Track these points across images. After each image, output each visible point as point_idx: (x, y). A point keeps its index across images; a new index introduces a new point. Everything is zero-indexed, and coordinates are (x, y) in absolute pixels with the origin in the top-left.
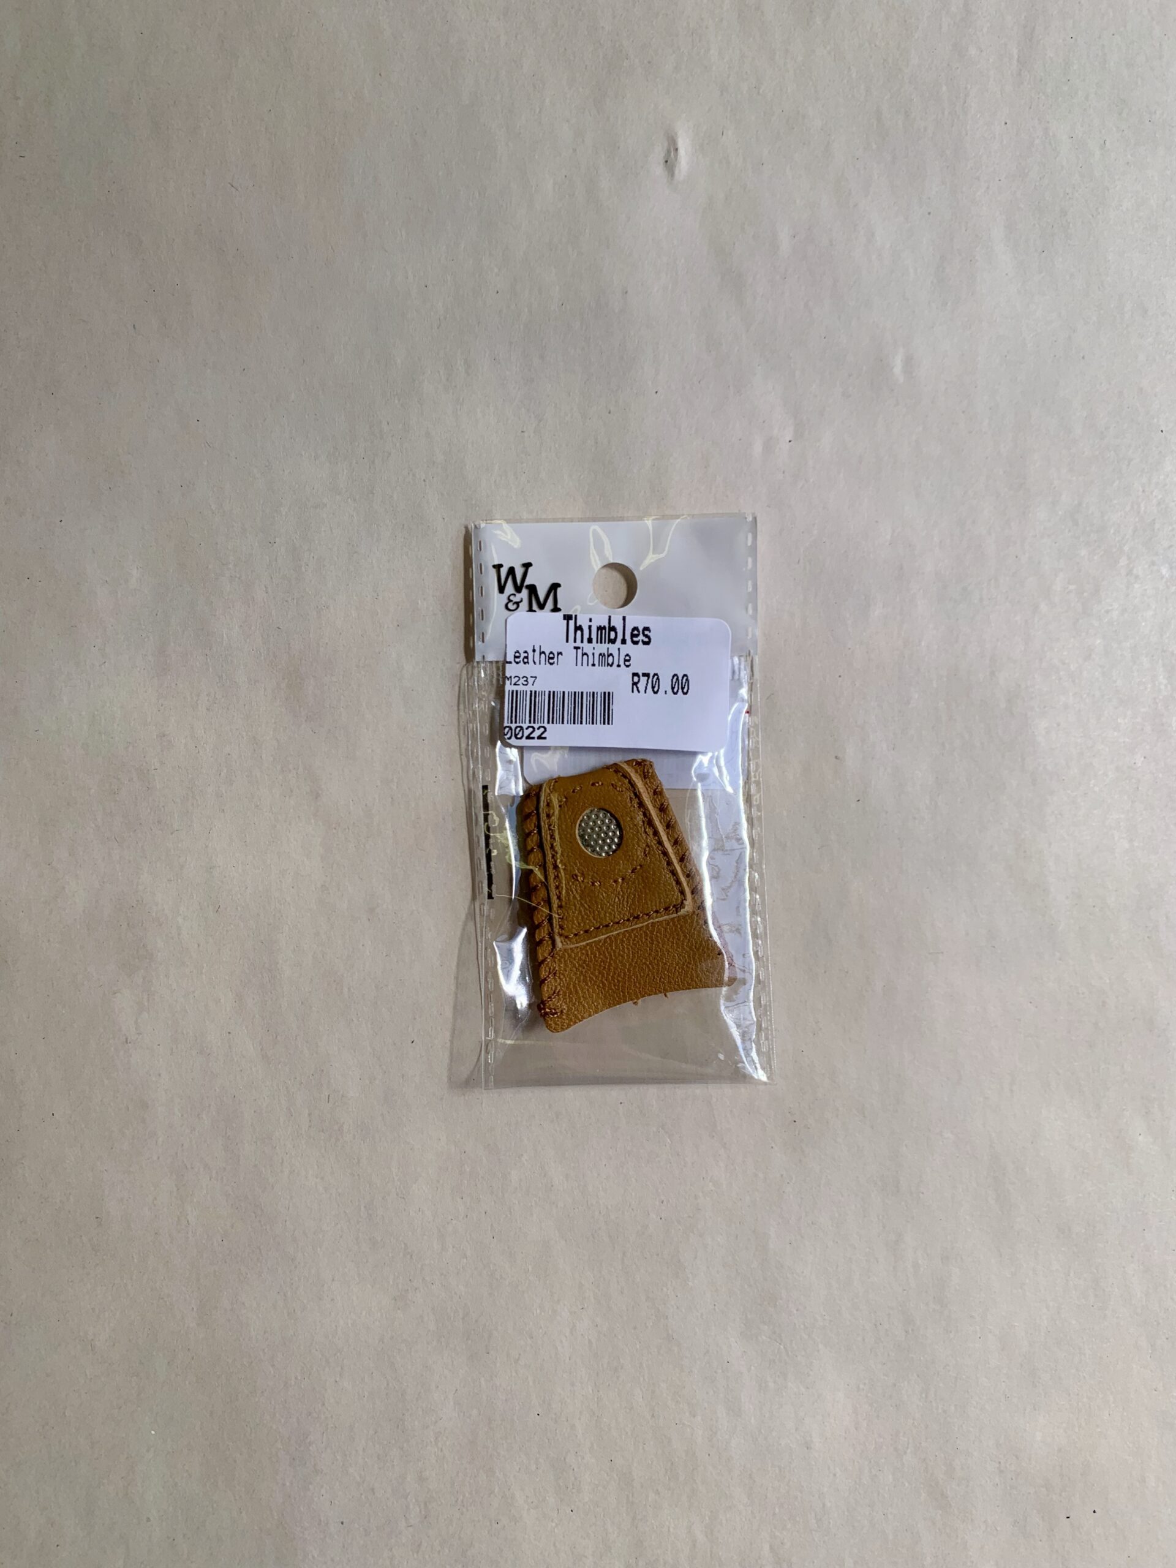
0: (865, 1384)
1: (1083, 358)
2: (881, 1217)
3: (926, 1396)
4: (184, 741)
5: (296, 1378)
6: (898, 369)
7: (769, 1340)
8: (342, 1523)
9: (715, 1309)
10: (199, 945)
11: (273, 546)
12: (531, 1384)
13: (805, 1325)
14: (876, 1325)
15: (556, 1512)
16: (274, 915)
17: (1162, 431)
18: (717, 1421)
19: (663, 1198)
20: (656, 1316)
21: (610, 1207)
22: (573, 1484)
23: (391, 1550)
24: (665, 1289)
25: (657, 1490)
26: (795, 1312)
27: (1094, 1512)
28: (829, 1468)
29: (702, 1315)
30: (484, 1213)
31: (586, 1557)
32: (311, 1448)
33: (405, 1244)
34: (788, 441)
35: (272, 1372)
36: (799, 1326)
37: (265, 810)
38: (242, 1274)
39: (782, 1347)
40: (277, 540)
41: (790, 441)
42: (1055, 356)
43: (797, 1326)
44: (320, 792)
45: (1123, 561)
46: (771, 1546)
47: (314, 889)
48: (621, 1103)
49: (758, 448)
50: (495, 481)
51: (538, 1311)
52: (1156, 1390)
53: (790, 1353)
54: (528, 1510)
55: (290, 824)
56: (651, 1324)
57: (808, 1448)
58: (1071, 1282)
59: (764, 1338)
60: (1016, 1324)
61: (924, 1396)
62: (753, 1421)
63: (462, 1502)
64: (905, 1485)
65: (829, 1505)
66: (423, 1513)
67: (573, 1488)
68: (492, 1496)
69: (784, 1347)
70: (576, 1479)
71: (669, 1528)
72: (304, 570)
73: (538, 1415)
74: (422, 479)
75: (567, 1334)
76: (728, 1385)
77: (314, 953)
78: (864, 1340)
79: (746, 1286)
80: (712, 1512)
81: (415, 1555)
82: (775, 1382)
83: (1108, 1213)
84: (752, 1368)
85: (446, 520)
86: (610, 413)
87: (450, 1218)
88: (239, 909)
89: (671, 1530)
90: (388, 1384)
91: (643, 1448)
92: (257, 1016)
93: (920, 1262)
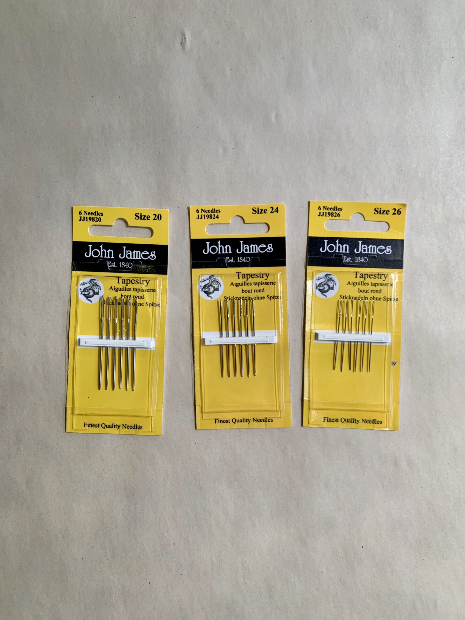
0: (275, 503)
1: (345, 111)
2: (278, 440)
3: (298, 506)
4: (9, 272)
5: (63, 506)
6: (273, 119)
7: (238, 487)
8: (83, 559)
9: (217, 477)
10: (19, 349)
11: (39, 198)
12: (149, 507)
13: (251, 482)
14: (278, 481)
15: (161, 553)
16: (46, 336)
17: (376, 138)
18: (219, 518)
19: (196, 436)
20: (195, 480)
21: (176, 440)
22: (167, 543)
23: (101, 568)
24: (198, 470)
25: (198, 544)
26: (247, 477)
27: (362, 547)
28: (262, 534)
29: (212, 479)
30: (129, 444)
31: (173, 569)
32: (70, 532)
33: (101, 456)
34: (232, 148)
35: (54, 504)
36: (249, 482)
37: (40, 297)
38: (41, 469)
39: (243, 490)
40: (41, 195)
41: (233, 149)
42: (334, 111)
43: (248, 482)
44: (60, 289)
45: (363, 189)
46: (241, 563)
47: (60, 326)
48: (179, 401)
49: (221, 152)
50: (122, 169)
51: (151, 480)
52: (384, 501)
53: (246, 492)
54: (151, 553)
55: (50, 302)
56: (193, 483)
57: (254, 527)
58: (351, 463)
59: (236, 487)
60: (331, 479)
61: (297, 506)
62: (233, 518)
63: (126, 550)
64: (291, 539)
65: (263, 547)
66: (112, 554)
67: (167, 544)
68: (137, 548)
69: (244, 490)
70: (168, 541)
71: (203, 557)
72: (51, 206)
73: (153, 518)
74: (94, 169)
75: (162, 488)
76: (223, 505)
77: (62, 350)
78: (273, 486)
79: (228, 467)
80: (219, 551)
81: (110, 570)
82: (241, 503)
83: (365, 436)
84: (232, 498)
85: (103, 184)
86: (164, 141)
87: (117, 446)
88: (33, 334)
89: (204, 558)
90: (97, 508)
91: (192, 529)
92: (42, 374)
93: (294, 457)
